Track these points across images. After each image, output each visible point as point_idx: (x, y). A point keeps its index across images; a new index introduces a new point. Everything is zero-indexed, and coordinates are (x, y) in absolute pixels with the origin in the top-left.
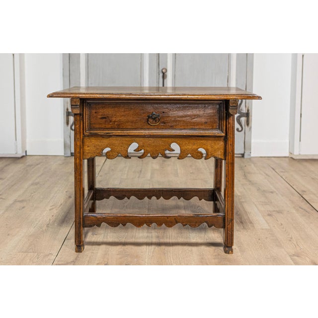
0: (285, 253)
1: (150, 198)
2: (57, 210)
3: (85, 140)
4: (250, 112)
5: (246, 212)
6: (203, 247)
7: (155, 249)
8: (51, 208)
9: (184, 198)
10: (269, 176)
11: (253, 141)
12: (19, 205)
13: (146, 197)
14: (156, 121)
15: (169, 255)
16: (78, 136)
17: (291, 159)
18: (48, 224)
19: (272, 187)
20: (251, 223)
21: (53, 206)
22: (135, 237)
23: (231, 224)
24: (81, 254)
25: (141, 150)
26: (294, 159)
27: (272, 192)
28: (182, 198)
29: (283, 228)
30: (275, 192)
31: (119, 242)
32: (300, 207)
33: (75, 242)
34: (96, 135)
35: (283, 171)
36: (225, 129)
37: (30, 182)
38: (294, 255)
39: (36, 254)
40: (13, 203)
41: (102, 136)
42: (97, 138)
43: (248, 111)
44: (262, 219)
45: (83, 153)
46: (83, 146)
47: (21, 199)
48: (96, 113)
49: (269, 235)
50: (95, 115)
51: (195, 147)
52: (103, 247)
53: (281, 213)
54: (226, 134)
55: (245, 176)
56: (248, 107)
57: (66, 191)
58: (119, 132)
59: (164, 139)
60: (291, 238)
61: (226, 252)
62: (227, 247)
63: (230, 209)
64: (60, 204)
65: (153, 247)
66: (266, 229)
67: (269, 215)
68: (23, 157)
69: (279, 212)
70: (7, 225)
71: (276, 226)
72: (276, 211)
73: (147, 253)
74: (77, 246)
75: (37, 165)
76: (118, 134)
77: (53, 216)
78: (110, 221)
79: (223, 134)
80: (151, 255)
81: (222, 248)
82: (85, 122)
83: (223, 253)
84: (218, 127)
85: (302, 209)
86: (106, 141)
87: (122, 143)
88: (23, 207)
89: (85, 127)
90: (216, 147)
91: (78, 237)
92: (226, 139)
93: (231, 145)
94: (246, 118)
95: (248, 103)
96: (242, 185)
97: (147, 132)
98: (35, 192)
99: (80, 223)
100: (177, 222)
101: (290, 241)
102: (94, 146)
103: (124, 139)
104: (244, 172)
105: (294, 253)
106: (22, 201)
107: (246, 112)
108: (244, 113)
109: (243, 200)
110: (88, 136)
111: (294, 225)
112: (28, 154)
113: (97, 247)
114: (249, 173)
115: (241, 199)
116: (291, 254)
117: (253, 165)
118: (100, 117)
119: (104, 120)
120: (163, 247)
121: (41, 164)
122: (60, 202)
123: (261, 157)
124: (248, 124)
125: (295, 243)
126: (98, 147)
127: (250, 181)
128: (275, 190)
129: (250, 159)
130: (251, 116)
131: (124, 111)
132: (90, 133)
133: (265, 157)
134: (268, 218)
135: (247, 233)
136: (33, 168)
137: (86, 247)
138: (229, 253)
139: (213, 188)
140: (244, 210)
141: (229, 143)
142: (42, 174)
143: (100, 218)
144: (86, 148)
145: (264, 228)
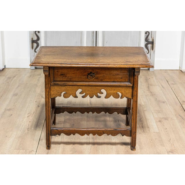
0: (165, 150)
1: (88, 112)
2: (32, 117)
3: (51, 88)
4: (154, 41)
5: (146, 119)
6: (119, 146)
7: (91, 147)
8: (28, 115)
9: (109, 113)
10: (163, 88)
11: (155, 59)
12: (8, 113)
13: (86, 112)
14: (92, 77)
15: (99, 151)
16: (47, 86)
17: (180, 71)
18: (28, 129)
19: (164, 97)
20: (148, 127)
21: (29, 113)
22: (80, 138)
23: (135, 134)
24: (50, 150)
25: (84, 93)
26: (182, 72)
27: (164, 102)
28: (107, 113)
29: (166, 132)
30: (166, 102)
31: (71, 142)
32: (179, 115)
33: (46, 144)
34: (58, 85)
35: (174, 83)
36: (132, 82)
37: (12, 93)
38: (170, 151)
39: (25, 150)
40: (4, 112)
41: (61, 85)
42: (58, 86)
43: (153, 40)
44: (155, 124)
45: (50, 95)
46: (50, 91)
47: (9, 108)
48: (57, 72)
49: (158, 137)
50: (57, 73)
51: (115, 92)
52: (62, 145)
53: (167, 119)
54: (133, 85)
55: (148, 87)
56: (153, 38)
57: (35, 101)
58: (71, 83)
59: (97, 87)
60: (170, 139)
61: (131, 150)
62: (132, 147)
63: (134, 126)
64: (33, 112)
65: (90, 146)
66: (156, 132)
67: (160, 121)
68: (3, 69)
69: (166, 119)
70: (4, 129)
71: (163, 130)
72: (165, 118)
73: (87, 150)
74: (48, 146)
75: (14, 77)
76: (70, 84)
77: (30, 122)
78: (66, 133)
79: (132, 85)
80: (89, 151)
81: (129, 147)
82: (51, 77)
83: (130, 150)
84: (128, 81)
85: (180, 116)
86: (63, 88)
87: (73, 89)
88: (11, 115)
89: (51, 80)
90: (127, 92)
91: (48, 142)
92: (133, 88)
93: (136, 91)
94: (151, 45)
95: (153, 35)
96: (146, 96)
97: (87, 83)
98: (16, 102)
99: (49, 134)
100: (104, 133)
101: (169, 141)
102: (57, 91)
103: (74, 87)
104: (148, 84)
105: (170, 150)
106: (9, 110)
107: (152, 41)
108: (150, 42)
109: (145, 109)
110: (53, 85)
111: (173, 129)
112: (6, 67)
113: (58, 145)
114: (151, 85)
115: (144, 108)
116: (168, 151)
117: (154, 77)
118: (59, 74)
119: (62, 76)
120: (96, 146)
121: (17, 76)
122: (33, 111)
123: (160, 70)
124: (153, 49)
125: (172, 143)
126: (59, 92)
127: (151, 92)
128: (166, 101)
129: (153, 72)
130: (155, 44)
131: (74, 71)
132: (54, 84)
133: (163, 70)
134: (159, 123)
135: (145, 135)
136: (12, 80)
137: (52, 145)
138: (133, 150)
139: (126, 107)
140: (145, 117)
141: (135, 90)
142: (19, 86)
143: (60, 131)
144: (52, 92)
145: (155, 131)
